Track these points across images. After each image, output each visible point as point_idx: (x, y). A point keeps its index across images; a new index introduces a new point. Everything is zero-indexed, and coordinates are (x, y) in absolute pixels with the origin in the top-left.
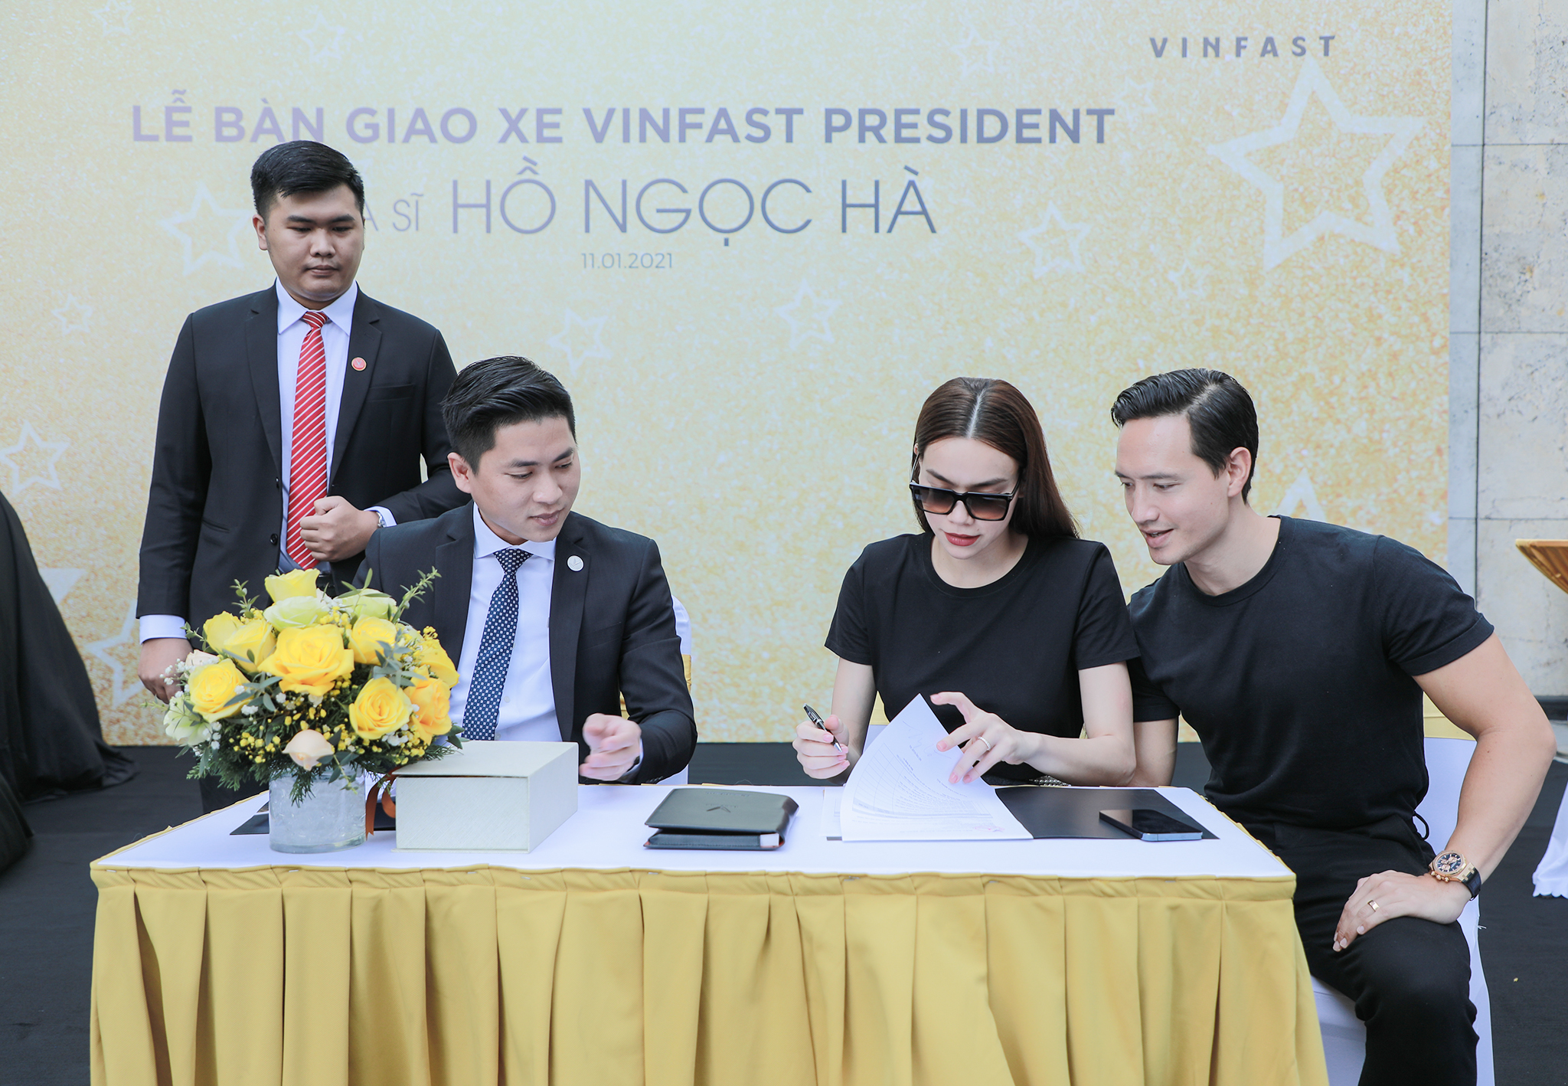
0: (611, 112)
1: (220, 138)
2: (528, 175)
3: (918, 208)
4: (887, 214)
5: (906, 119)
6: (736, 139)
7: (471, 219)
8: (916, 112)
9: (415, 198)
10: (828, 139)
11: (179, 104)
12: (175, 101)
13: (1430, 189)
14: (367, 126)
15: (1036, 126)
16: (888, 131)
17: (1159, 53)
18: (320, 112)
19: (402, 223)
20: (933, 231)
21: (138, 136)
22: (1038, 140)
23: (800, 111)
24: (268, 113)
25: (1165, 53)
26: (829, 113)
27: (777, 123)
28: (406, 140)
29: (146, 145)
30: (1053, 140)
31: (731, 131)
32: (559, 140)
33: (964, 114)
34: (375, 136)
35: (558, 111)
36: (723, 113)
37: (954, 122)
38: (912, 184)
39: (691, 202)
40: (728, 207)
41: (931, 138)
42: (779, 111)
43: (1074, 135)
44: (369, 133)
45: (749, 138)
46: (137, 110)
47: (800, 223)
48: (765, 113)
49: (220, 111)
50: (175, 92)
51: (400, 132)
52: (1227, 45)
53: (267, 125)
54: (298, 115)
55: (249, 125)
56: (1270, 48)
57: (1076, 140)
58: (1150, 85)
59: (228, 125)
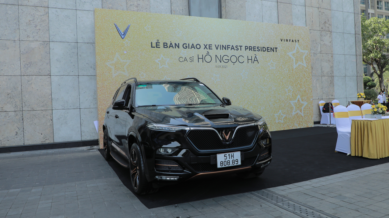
0: (218, 45)
1: (164, 47)
2: (208, 54)
3: (256, 60)
4: (253, 61)
6: (234, 50)
7: (201, 60)
8: (256, 47)
9: (193, 57)
10: (246, 50)
11: (158, 42)
15: (269, 49)
16: (253, 49)
17: (282, 41)
18: (179, 44)
19: (191, 61)
20: (258, 63)
21: (152, 47)
22: (269, 51)
23: (242, 46)
24: (171, 44)
26: (246, 47)
27: (239, 48)
28: (191, 48)
30: (271, 51)
31: (234, 48)
32: (212, 49)
33: (261, 47)
34: (187, 48)
35: (212, 45)
36: (233, 46)
37: (260, 49)
38: (256, 57)
39: (229, 58)
40: (233, 59)
41: (257, 51)
42: (239, 46)
44: (186, 47)
45: (236, 50)
46: (152, 43)
47: (243, 62)
48: (238, 46)
49: (164, 43)
50: (157, 40)
51: (190, 47)
52: (289, 40)
53: (171, 45)
54: (175, 44)
55: (168, 45)
56: (293, 41)
57: (274, 52)
58: (281, 45)
59: (165, 45)
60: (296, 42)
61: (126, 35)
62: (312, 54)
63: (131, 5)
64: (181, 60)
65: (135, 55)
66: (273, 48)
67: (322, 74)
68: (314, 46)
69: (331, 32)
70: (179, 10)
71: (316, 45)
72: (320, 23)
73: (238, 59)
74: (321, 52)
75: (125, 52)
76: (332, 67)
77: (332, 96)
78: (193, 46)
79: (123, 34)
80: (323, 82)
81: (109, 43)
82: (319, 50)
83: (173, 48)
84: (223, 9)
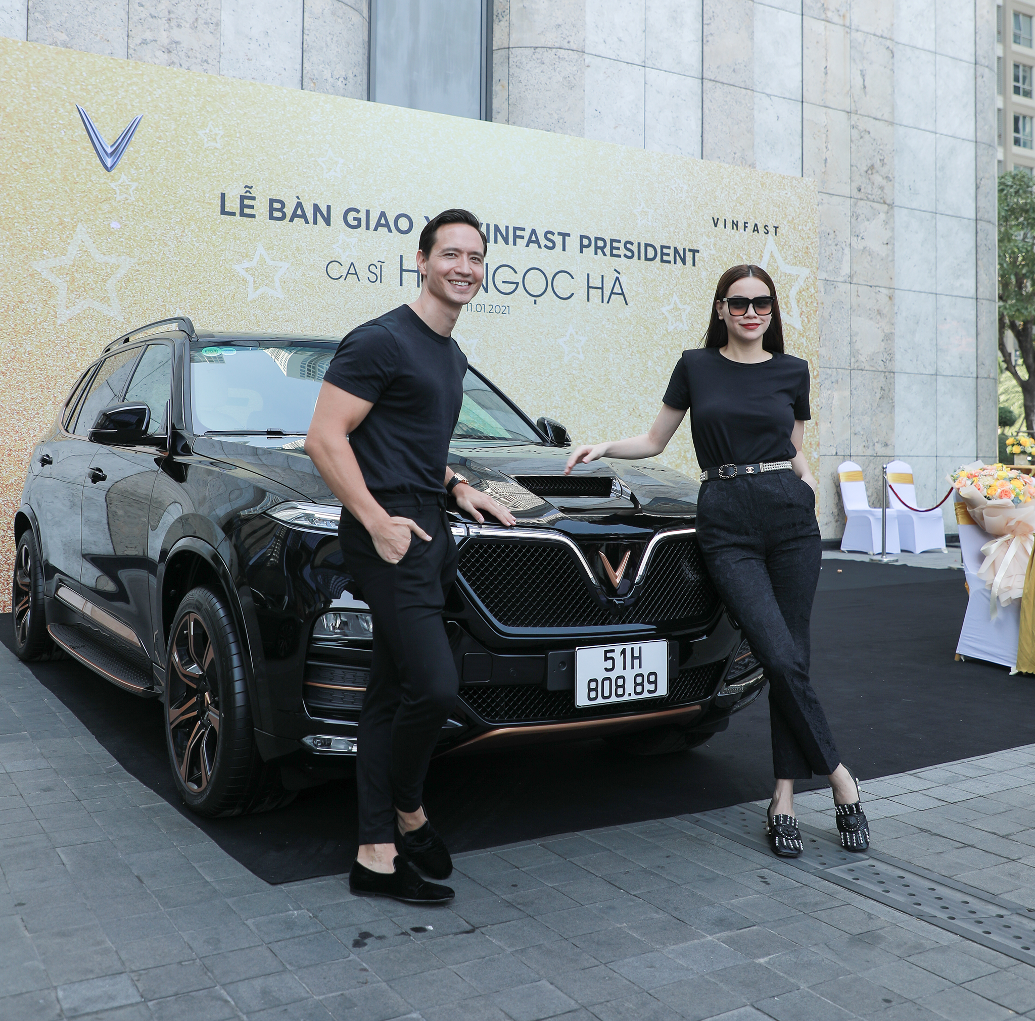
1: (272, 217)
3: (620, 292)
4: (607, 293)
5: (615, 244)
6: (540, 247)
7: (410, 278)
8: (619, 241)
9: (380, 263)
10: (581, 252)
11: (248, 194)
12: (246, 193)
13: (812, 302)
14: (355, 219)
15: (668, 255)
16: (607, 250)
17: (716, 225)
18: (329, 207)
19: (373, 278)
20: (627, 304)
21: (223, 212)
22: (669, 262)
23: (569, 235)
24: (299, 205)
25: (718, 225)
26: (582, 237)
27: (558, 240)
28: (376, 229)
29: (228, 217)
30: (675, 263)
31: (537, 242)
33: (639, 244)
34: (359, 226)
36: (533, 232)
37: (635, 248)
38: (617, 278)
39: (519, 278)
40: (536, 283)
41: (625, 256)
42: (559, 234)
43: (684, 261)
44: (355, 223)
45: (546, 246)
46: (223, 196)
47: (569, 295)
48: (553, 234)
49: (272, 201)
50: (246, 187)
51: (373, 225)
52: (741, 225)
53: (299, 212)
54: (316, 208)
55: (289, 211)
56: (756, 229)
57: (684, 263)
58: (712, 240)
59: (276, 210)
60: (768, 233)
61: (124, 157)
62: (820, 284)
63: (144, 42)
64: (335, 270)
65: (153, 238)
66: (684, 250)
67: (853, 360)
68: (827, 254)
69: (891, 206)
70: (330, 80)
71: (834, 252)
72: (852, 168)
73: (550, 284)
74: (851, 276)
75: (115, 225)
76: (888, 338)
77: (886, 445)
78: (383, 221)
79: (109, 150)
80: (854, 392)
81: (52, 181)
82: (846, 270)
83: (307, 222)
84: (496, 88)
